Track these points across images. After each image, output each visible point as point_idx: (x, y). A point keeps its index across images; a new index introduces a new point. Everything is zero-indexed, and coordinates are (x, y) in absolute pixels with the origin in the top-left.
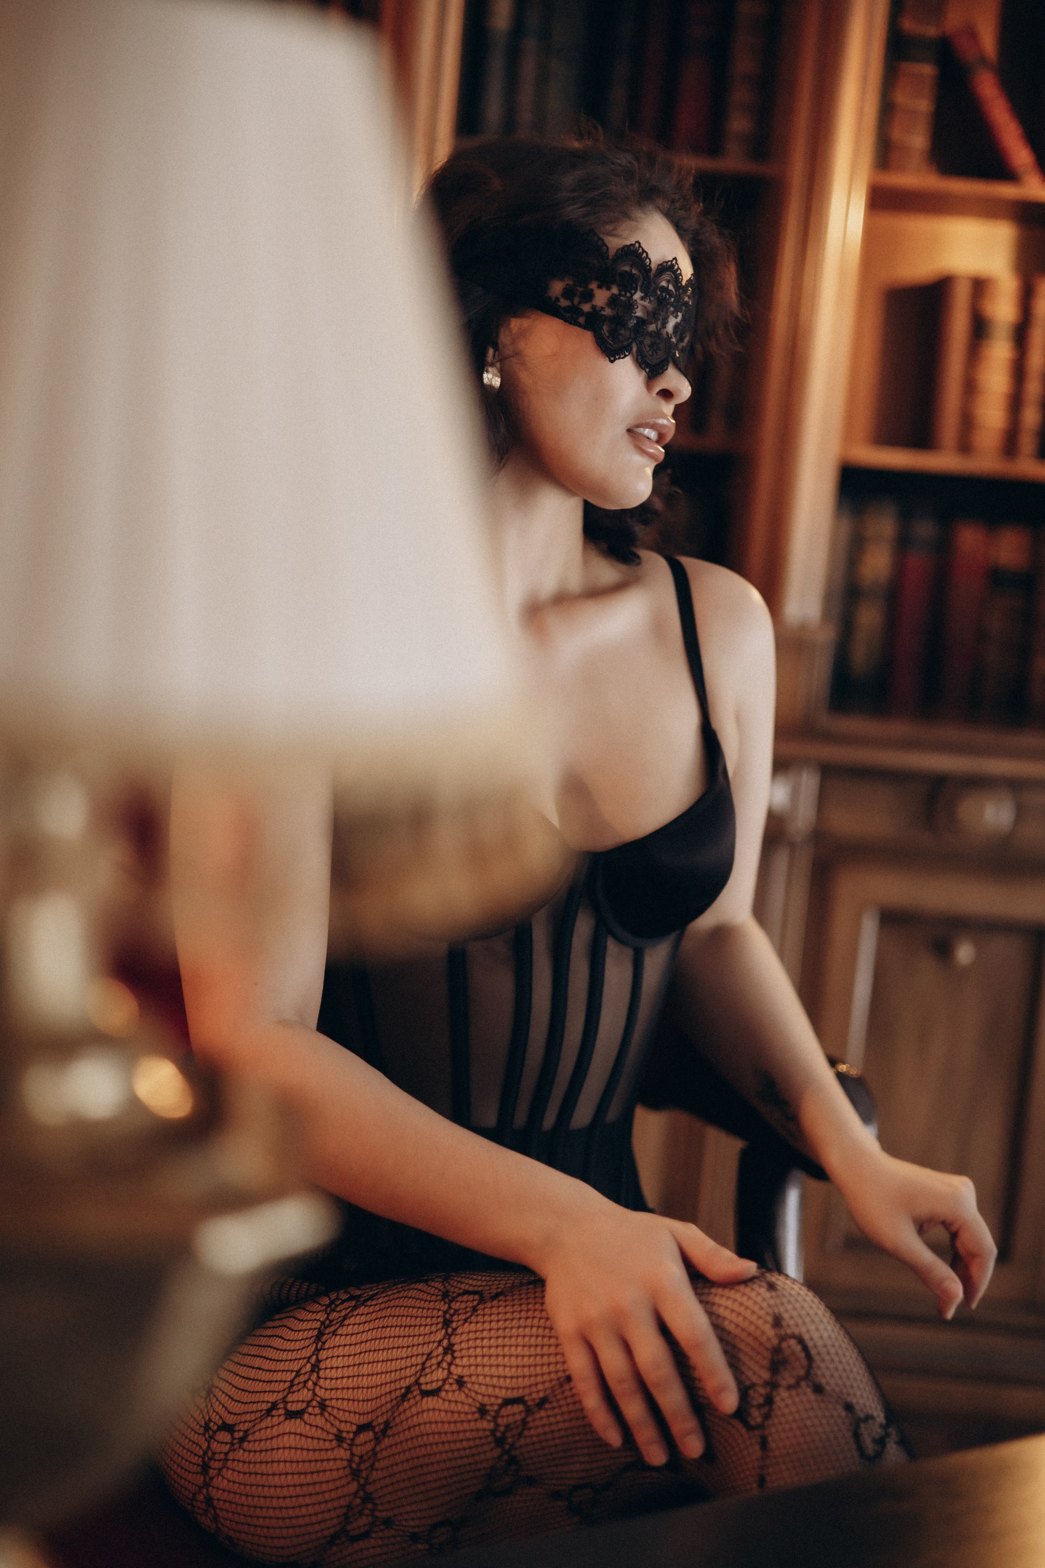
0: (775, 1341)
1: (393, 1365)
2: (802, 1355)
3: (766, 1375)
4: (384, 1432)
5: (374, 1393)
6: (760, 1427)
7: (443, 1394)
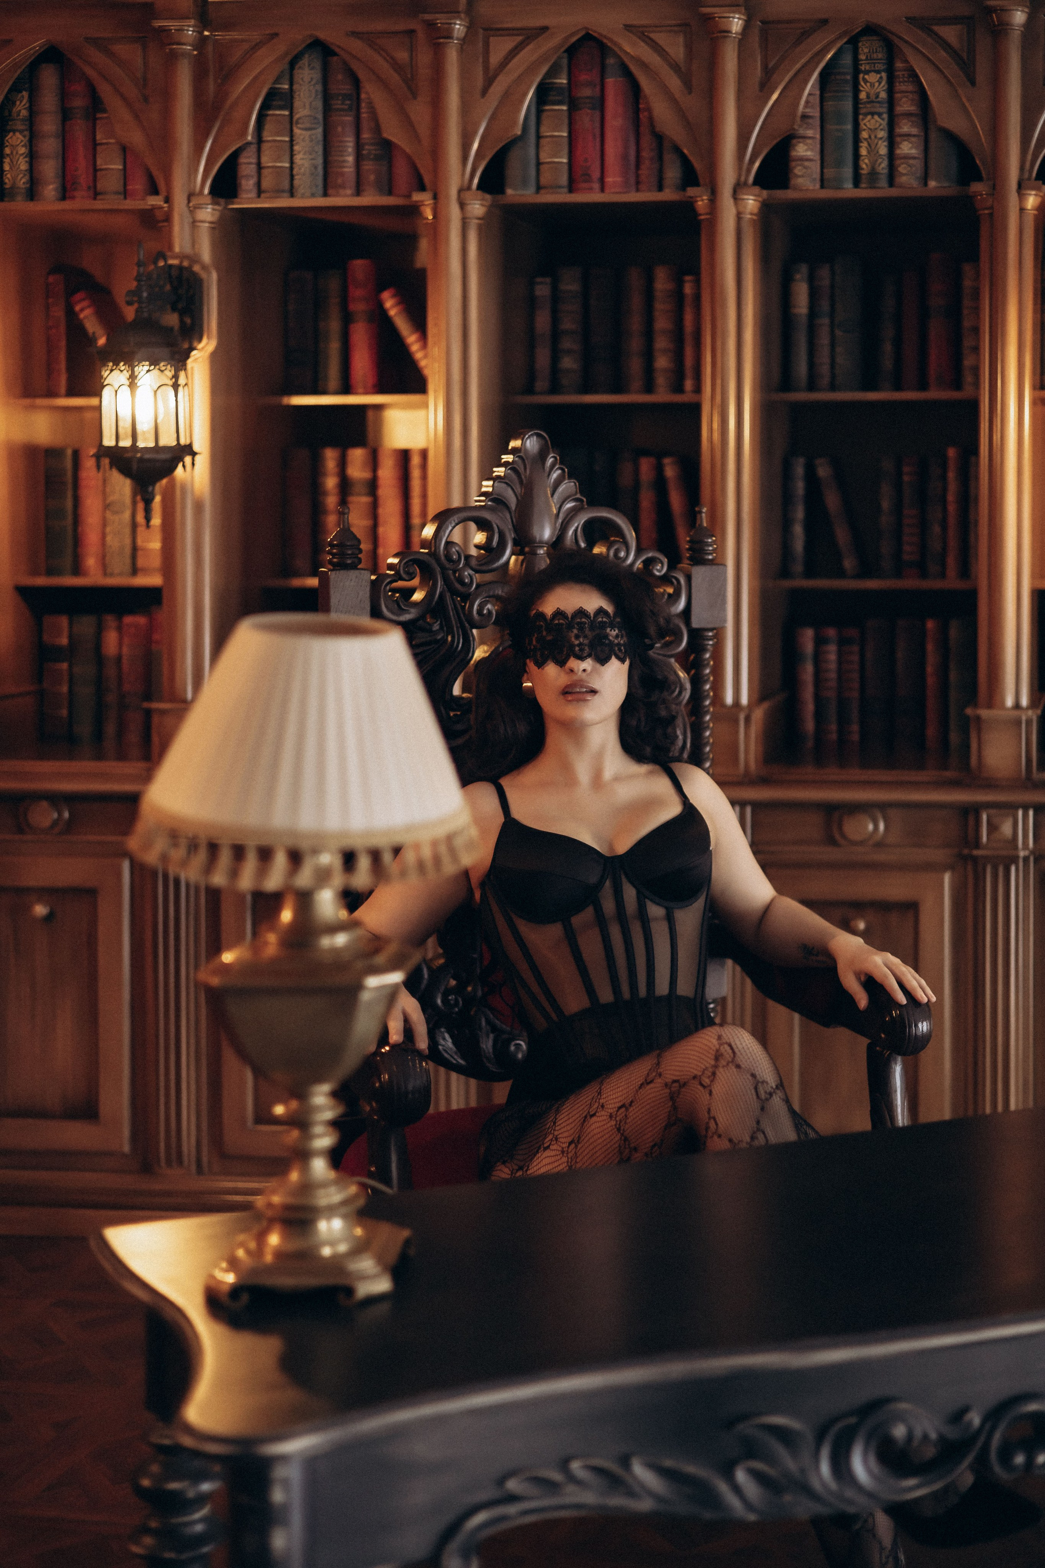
0: (717, 1046)
1: (580, 1109)
2: (730, 1051)
3: (713, 1062)
4: (578, 1141)
5: (573, 1125)
6: (710, 1086)
7: (597, 1114)
